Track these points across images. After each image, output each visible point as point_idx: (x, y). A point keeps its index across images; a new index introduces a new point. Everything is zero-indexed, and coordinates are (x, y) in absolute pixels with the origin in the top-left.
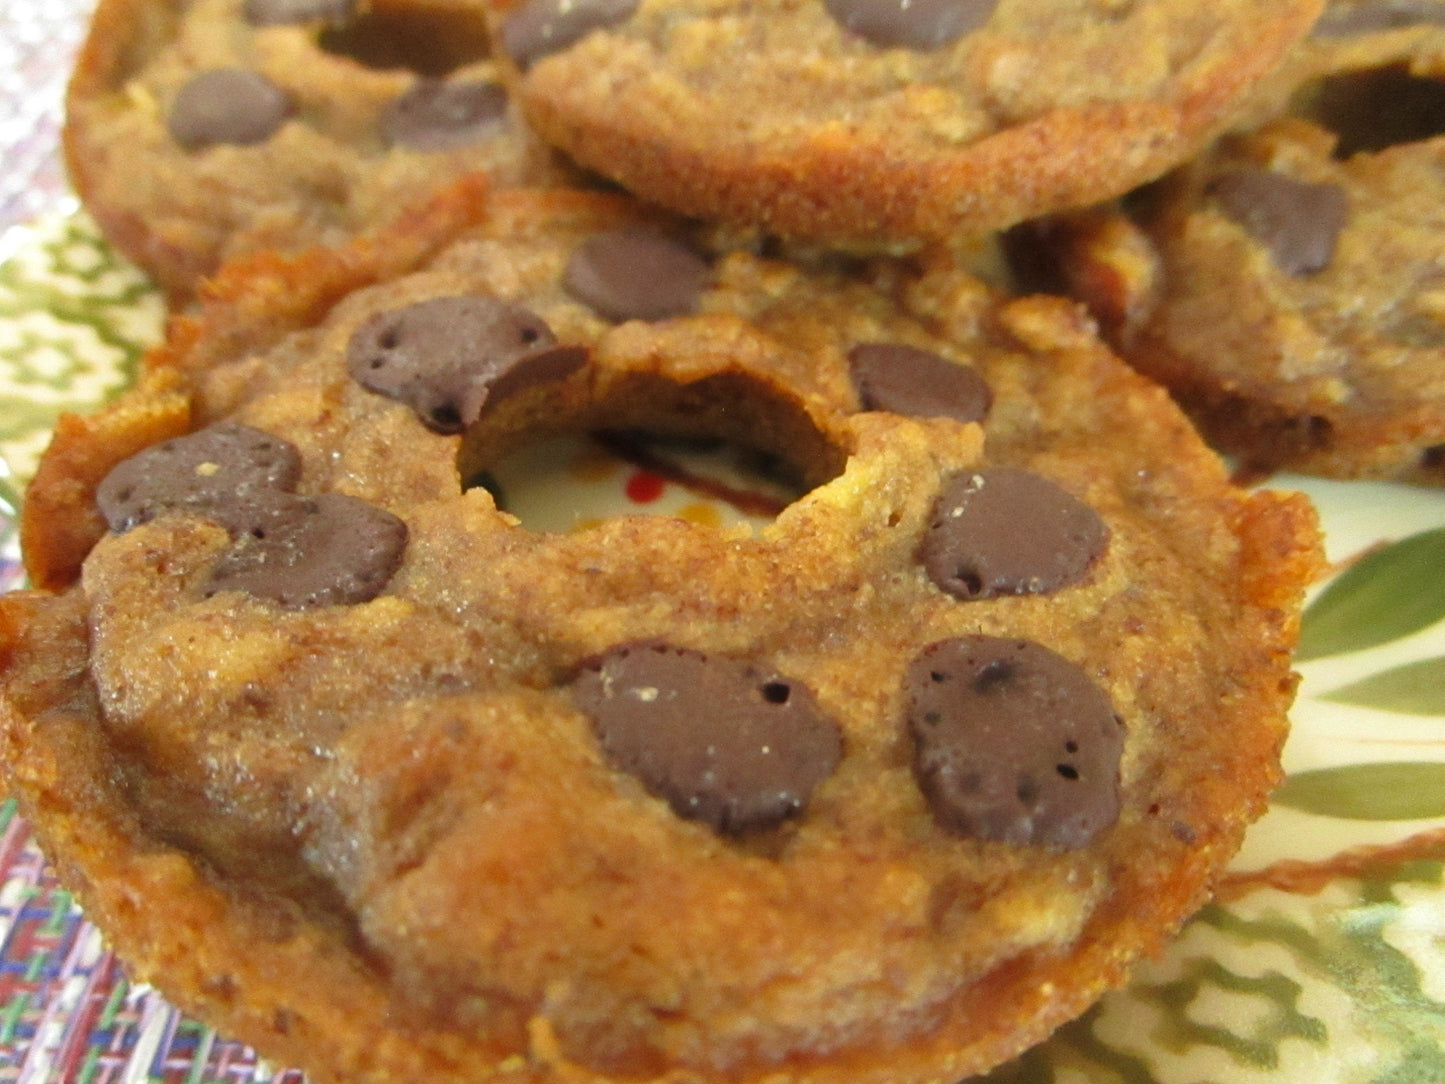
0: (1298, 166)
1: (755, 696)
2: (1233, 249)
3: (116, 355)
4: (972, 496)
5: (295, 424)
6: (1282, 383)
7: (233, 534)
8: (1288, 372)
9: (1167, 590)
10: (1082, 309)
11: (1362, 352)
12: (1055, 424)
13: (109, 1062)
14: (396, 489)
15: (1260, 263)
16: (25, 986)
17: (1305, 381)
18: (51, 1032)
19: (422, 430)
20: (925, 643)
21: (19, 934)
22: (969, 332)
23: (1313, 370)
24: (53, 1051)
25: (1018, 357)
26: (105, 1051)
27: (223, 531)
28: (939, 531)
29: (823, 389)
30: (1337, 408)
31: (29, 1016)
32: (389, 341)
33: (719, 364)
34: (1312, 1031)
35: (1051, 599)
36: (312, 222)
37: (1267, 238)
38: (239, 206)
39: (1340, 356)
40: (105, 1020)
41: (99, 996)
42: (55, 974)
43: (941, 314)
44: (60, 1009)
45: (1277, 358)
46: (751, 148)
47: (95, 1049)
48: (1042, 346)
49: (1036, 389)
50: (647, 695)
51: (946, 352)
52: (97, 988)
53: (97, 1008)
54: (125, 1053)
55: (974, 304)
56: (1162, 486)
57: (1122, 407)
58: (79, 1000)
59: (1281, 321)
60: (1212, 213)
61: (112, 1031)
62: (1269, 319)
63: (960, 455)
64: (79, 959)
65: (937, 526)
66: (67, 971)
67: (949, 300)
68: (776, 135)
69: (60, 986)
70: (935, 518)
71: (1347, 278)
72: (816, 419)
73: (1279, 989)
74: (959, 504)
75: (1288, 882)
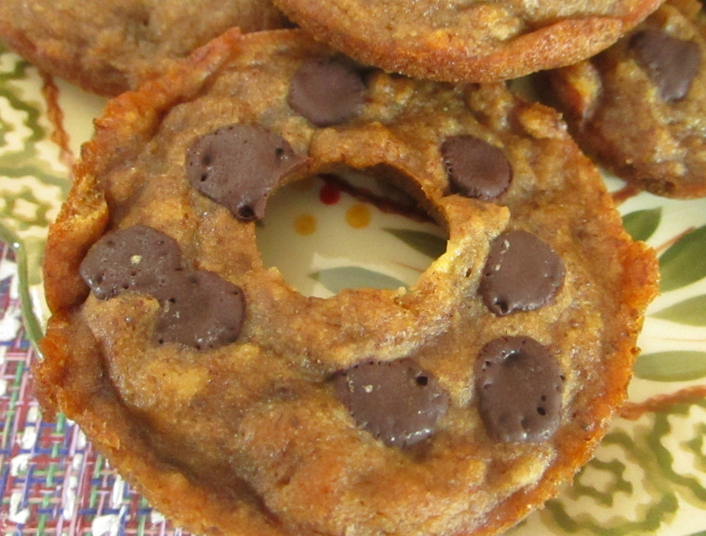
0: (679, 29)
1: (413, 382)
2: (640, 84)
3: (23, 115)
4: (505, 255)
5: (171, 225)
6: (655, 163)
7: (161, 302)
8: (658, 158)
9: (589, 301)
10: (561, 116)
11: (694, 151)
12: (543, 187)
13: (103, 493)
14: (230, 263)
15: (652, 95)
16: (53, 460)
17: (666, 163)
18: (72, 482)
19: (236, 222)
20: (483, 343)
21: (43, 435)
22: (503, 124)
23: (671, 158)
24: (75, 489)
25: (527, 142)
26: (100, 488)
27: (155, 300)
28: (489, 277)
29: (430, 176)
30: (678, 178)
31: (59, 474)
32: (207, 160)
33: (376, 161)
34: (627, 488)
35: (538, 313)
36: (130, 38)
37: (656, 81)
38: (87, 30)
39: (683, 152)
40: (96, 474)
41: (90, 463)
42: (67, 453)
43: (488, 113)
44: (73, 470)
45: (654, 152)
46: (394, 43)
47: (94, 487)
48: (539, 136)
49: (534, 163)
50: (369, 389)
51: (490, 139)
52: (89, 459)
53: (91, 468)
54: (110, 488)
55: (505, 108)
56: (591, 228)
57: (576, 176)
58: (81, 465)
59: (658, 132)
60: (632, 62)
61: (101, 478)
62: (652, 130)
63: (498, 228)
64: (76, 447)
65: (488, 275)
66: (72, 452)
67: (493, 104)
68: (408, 37)
69: (71, 459)
70: (487, 271)
71: (693, 107)
72: (427, 194)
73: (616, 468)
74: (498, 263)
75: (626, 413)
